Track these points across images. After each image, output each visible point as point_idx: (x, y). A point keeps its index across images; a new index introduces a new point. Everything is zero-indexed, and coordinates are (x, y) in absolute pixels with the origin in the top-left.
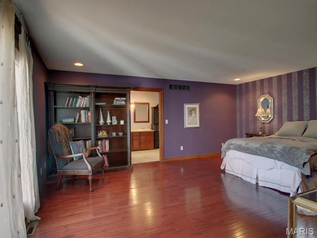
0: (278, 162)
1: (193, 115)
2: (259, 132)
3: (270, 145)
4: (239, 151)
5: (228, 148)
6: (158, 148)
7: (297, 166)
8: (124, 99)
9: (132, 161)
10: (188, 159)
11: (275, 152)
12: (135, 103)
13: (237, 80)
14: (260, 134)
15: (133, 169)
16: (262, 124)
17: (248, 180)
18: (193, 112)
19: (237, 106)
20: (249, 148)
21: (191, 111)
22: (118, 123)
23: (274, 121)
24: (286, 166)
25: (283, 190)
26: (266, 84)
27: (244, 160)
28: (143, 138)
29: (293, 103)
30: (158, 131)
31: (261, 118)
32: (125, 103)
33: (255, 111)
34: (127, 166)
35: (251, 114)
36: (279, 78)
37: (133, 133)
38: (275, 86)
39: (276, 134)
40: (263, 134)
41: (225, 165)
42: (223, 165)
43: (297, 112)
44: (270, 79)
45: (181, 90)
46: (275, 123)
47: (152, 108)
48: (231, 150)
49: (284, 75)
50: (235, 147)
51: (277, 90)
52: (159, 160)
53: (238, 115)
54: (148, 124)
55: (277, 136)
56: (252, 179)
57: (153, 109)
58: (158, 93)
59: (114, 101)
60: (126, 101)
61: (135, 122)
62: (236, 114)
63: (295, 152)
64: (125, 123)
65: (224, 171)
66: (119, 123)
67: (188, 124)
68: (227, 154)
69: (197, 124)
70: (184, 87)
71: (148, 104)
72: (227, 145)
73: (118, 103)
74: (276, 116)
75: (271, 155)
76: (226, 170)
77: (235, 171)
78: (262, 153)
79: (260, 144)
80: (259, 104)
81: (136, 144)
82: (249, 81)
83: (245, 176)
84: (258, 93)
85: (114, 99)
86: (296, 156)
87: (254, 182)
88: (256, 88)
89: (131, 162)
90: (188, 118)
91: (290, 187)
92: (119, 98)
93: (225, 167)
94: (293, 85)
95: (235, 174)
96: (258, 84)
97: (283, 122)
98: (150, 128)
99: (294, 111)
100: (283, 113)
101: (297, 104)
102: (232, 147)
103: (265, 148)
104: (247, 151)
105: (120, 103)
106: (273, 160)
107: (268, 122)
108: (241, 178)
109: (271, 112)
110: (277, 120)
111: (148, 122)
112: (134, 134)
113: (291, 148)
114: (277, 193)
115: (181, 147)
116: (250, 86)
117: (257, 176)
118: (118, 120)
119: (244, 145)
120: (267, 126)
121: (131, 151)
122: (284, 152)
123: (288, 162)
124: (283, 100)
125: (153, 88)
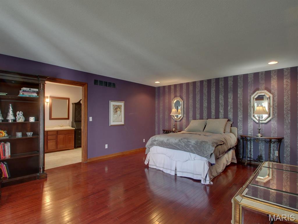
0: (192, 155)
1: (119, 112)
2: (173, 129)
3: (186, 140)
4: (161, 146)
5: (152, 145)
6: (80, 147)
7: (206, 157)
8: (37, 90)
9: (46, 166)
10: (112, 157)
11: (190, 146)
12: (52, 97)
13: (157, 83)
14: (173, 130)
15: (46, 177)
16: (175, 122)
17: (168, 172)
18: (118, 109)
19: (156, 106)
20: (170, 143)
21: (117, 108)
22: (25, 121)
23: (183, 119)
24: (198, 157)
25: (195, 177)
26: (178, 89)
27: (165, 155)
28: (61, 137)
29: (197, 106)
30: (81, 129)
31: (174, 117)
32: (36, 95)
33: (170, 111)
34: (38, 174)
35: (166, 113)
36: (188, 84)
37: (47, 132)
38: (184, 90)
39: (185, 130)
40: (176, 130)
41: (149, 160)
42: (147, 161)
43: (199, 112)
44: (181, 85)
45: (107, 86)
46: (184, 121)
47: (72, 103)
48: (155, 146)
49: (191, 83)
50: (158, 143)
51: (186, 94)
52: (81, 161)
53: (156, 114)
54: (68, 121)
55: (187, 131)
56: (172, 171)
57: (74, 105)
58: (81, 87)
59: (21, 91)
60: (38, 93)
61: (51, 118)
62: (155, 113)
63: (204, 145)
64: (37, 119)
65: (147, 166)
66: (27, 119)
67: (113, 122)
68: (151, 150)
69: (121, 121)
70: (110, 84)
71: (69, 99)
72: (151, 141)
73: (27, 95)
74: (185, 115)
75: (187, 149)
76: (150, 165)
77: (157, 165)
78: (180, 147)
79: (178, 140)
80: (173, 105)
81: (51, 144)
82: (166, 85)
83: (166, 168)
84: (172, 96)
85: (21, 90)
86: (205, 149)
87: (173, 173)
88: (171, 91)
89: (44, 168)
90: (113, 116)
91: (201, 175)
92: (28, 89)
93: (149, 162)
94: (197, 91)
95: (158, 168)
96: (172, 88)
97: (190, 120)
98: (69, 126)
99: (197, 112)
100: (190, 113)
101: (199, 106)
102: (155, 143)
103: (182, 143)
104: (168, 146)
105: (30, 94)
106: (188, 153)
107: (179, 120)
108: (162, 171)
109: (181, 112)
110: (185, 119)
111: (68, 119)
112: (49, 133)
113: (202, 142)
114: (191, 181)
115: (106, 145)
116: (167, 90)
117: (176, 168)
118: (26, 116)
119: (165, 141)
120: (178, 123)
121: (44, 153)
122: (196, 146)
123: (200, 154)
124: (190, 102)
125: (75, 81)
